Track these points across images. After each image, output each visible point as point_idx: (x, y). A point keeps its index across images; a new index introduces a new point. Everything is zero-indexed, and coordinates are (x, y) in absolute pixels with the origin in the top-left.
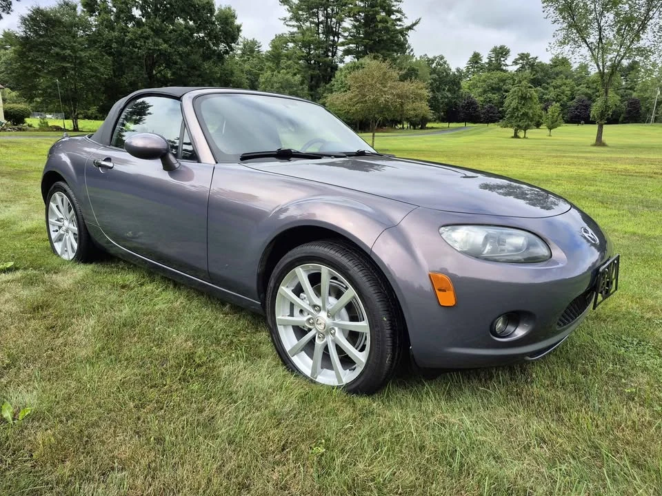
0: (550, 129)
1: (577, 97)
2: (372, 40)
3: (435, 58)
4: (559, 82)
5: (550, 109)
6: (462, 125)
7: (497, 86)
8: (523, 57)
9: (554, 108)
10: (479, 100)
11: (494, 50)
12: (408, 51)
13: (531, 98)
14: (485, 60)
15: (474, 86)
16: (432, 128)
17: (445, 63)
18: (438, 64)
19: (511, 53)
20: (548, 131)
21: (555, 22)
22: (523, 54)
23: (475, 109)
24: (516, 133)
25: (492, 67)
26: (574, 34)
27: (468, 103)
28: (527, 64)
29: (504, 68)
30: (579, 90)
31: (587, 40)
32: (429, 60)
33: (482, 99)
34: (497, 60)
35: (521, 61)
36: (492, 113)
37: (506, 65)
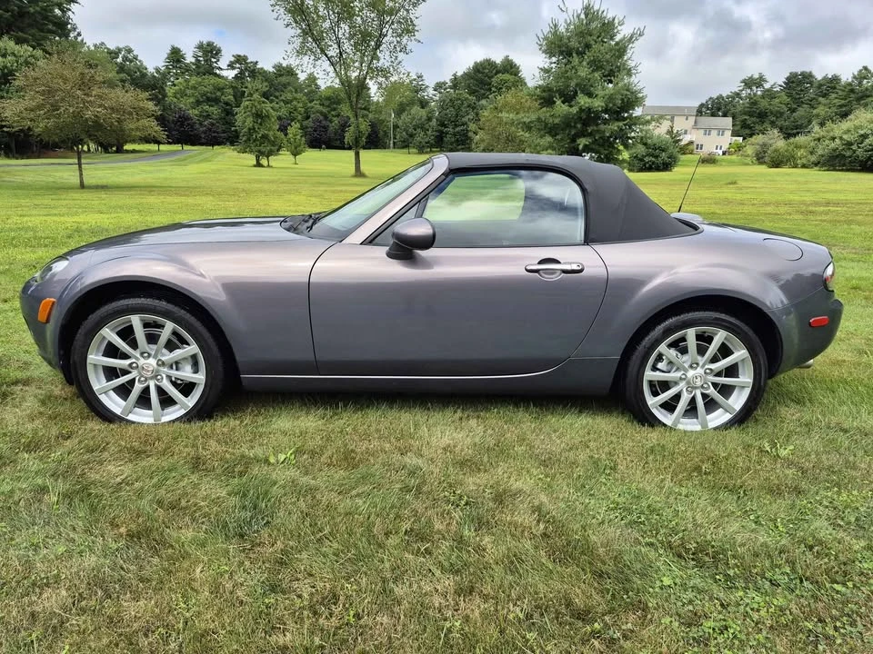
0: (295, 155)
1: (312, 116)
2: (8, 11)
3: (120, 50)
4: (289, 96)
5: (291, 131)
6: (178, 147)
7: (214, 96)
8: (240, 59)
9: (294, 129)
10: (193, 113)
11: (200, 47)
12: (72, 35)
13: (268, 117)
14: (189, 59)
15: (183, 94)
16: (134, 151)
17: (136, 58)
18: (125, 59)
19: (223, 53)
20: (292, 157)
21: (288, 25)
22: (239, 56)
23: (192, 126)
24: (258, 161)
25: (202, 70)
26: (310, 43)
27: (180, 117)
28: (246, 69)
29: (218, 72)
30: (313, 107)
31: (328, 53)
32: (110, 52)
33: (197, 112)
34: (206, 61)
35: (238, 65)
36: (214, 132)
37: (220, 69)
